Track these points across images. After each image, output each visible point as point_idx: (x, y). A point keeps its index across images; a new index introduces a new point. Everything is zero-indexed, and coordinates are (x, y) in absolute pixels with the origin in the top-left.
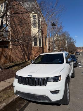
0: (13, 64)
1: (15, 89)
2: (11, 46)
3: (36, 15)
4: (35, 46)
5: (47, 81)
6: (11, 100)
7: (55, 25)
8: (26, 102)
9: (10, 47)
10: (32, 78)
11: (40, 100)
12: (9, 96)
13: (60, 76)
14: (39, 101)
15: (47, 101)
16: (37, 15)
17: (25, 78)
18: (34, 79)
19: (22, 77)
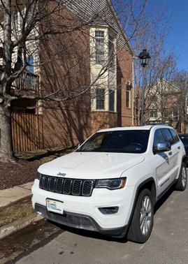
0: (45, 151)
1: (34, 201)
2: (40, 109)
3: (103, 32)
4: (98, 110)
5: (94, 187)
6: (27, 223)
7: (148, 56)
8: (56, 229)
9: (40, 113)
10: (65, 178)
11: (79, 224)
12: (24, 215)
13: (125, 178)
14: (77, 227)
15: (92, 229)
16: (106, 31)
17: (53, 178)
18: (68, 180)
19: (47, 177)
